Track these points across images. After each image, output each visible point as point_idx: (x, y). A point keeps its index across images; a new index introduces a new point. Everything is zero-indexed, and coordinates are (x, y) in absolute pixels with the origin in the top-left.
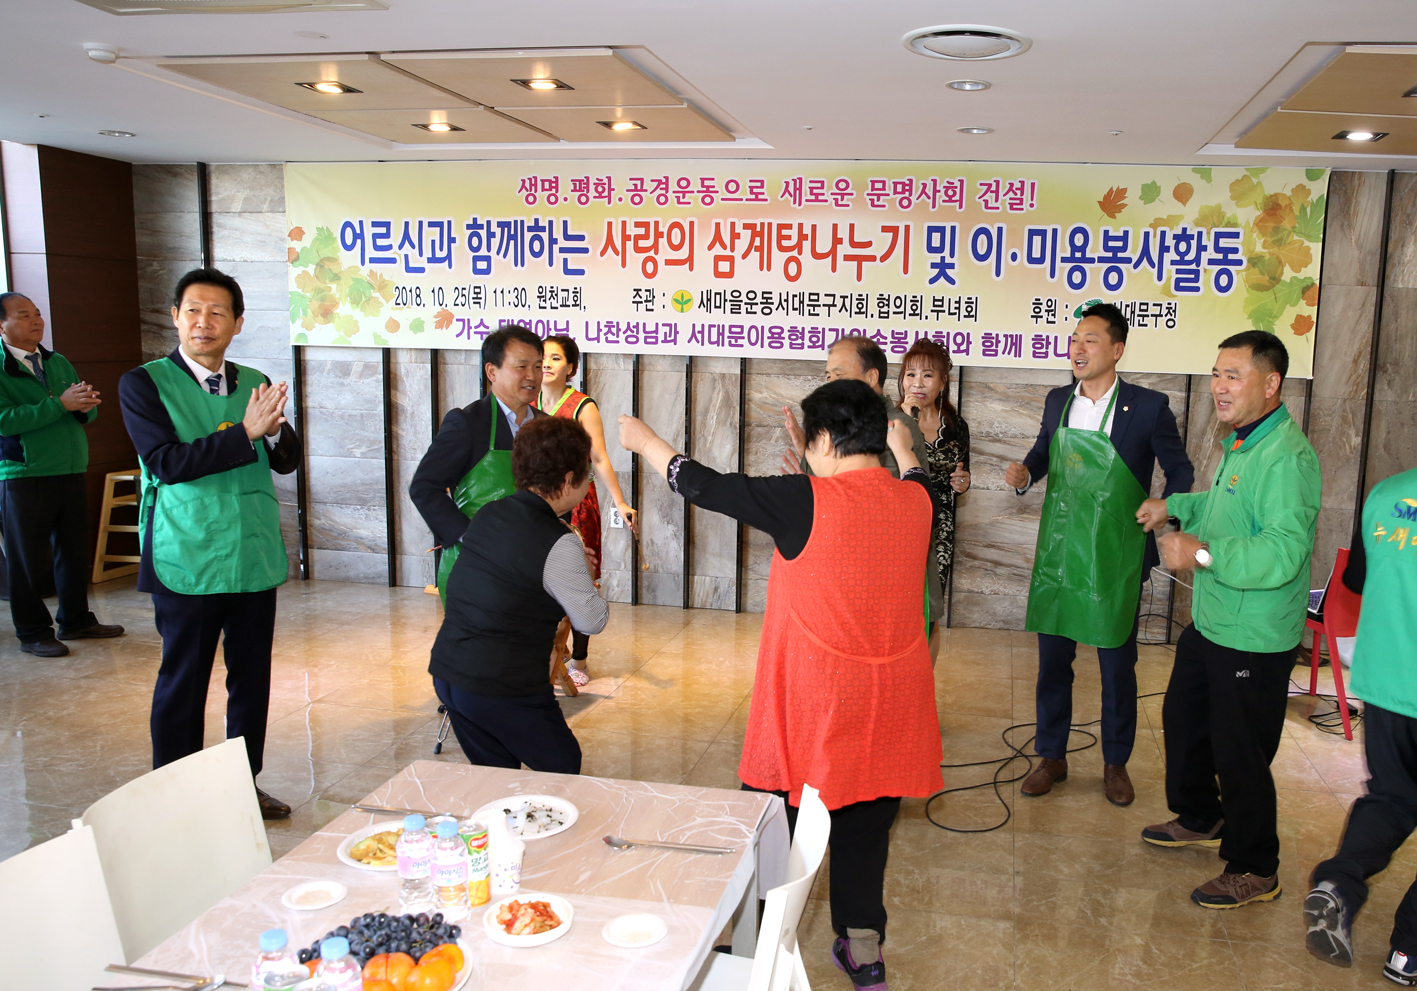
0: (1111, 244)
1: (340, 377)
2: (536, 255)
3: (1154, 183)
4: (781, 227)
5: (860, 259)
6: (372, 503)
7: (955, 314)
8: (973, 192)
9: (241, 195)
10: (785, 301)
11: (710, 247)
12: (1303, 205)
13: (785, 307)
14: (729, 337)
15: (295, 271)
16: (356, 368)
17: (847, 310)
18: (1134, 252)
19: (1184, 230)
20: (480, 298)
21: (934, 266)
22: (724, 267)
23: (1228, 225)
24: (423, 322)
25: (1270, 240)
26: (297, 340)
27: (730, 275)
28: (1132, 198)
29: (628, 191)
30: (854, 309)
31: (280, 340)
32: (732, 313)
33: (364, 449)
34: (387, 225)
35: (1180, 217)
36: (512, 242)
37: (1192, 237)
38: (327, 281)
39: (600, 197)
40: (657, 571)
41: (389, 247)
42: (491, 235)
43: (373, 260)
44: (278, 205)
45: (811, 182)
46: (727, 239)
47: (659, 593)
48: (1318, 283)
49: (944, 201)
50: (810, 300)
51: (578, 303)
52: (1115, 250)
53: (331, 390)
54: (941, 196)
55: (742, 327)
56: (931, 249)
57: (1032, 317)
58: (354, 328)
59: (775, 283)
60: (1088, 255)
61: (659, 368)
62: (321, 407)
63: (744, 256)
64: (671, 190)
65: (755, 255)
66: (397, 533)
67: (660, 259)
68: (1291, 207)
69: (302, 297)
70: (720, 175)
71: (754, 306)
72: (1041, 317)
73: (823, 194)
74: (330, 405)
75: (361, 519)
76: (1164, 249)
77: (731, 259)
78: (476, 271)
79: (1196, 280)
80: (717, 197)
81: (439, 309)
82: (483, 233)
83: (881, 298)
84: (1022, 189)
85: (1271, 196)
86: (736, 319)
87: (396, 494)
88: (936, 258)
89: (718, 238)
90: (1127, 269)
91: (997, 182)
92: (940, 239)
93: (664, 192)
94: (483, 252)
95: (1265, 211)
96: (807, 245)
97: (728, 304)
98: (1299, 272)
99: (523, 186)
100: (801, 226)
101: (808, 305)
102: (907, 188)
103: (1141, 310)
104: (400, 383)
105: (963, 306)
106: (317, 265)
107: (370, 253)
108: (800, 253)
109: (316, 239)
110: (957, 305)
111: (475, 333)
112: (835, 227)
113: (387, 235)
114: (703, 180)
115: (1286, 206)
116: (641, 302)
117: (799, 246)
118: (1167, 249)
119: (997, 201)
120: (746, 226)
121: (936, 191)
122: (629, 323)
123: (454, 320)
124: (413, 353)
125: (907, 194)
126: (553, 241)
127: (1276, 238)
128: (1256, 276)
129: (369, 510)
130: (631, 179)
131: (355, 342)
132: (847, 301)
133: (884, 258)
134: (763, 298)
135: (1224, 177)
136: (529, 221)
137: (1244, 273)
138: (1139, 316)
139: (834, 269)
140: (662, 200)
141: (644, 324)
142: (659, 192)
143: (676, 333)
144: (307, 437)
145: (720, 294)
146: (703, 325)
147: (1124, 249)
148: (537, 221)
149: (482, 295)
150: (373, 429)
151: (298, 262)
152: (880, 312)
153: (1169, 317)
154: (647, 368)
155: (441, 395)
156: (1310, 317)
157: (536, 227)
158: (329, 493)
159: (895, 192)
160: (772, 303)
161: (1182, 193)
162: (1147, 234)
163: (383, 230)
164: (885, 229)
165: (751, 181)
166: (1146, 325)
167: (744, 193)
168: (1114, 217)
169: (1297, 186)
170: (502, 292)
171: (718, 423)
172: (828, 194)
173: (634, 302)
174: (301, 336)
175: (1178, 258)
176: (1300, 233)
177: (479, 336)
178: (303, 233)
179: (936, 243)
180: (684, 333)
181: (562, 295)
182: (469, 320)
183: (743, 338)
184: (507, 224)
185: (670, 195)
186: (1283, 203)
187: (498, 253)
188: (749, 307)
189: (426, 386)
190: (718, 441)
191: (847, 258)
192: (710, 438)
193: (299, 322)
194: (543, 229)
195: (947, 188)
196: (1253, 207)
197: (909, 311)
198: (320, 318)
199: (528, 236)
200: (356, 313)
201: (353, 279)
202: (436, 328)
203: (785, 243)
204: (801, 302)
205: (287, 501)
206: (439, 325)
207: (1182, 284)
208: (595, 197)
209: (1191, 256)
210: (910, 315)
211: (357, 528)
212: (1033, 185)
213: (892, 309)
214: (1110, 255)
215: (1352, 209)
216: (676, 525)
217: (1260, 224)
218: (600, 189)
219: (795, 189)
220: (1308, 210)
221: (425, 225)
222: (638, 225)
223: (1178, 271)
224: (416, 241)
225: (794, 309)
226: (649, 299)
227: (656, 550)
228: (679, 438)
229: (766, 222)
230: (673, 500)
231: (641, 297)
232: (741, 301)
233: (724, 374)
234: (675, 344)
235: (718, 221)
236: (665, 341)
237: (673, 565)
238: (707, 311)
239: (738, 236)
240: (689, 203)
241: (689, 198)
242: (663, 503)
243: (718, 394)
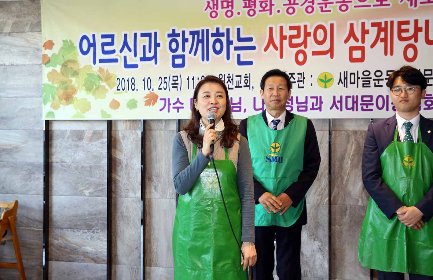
1: (76, 141)
2: (218, 53)
4: (400, 23)
6: (97, 228)
9: (11, 21)
11: (346, 41)
14: (361, 104)
15: (47, 70)
16: (88, 135)
20: (178, 84)
22: (357, 54)
24: (136, 102)
26: (47, 116)
27: (362, 60)
29: (284, 5)
31: (35, 117)
32: (363, 87)
33: (91, 190)
34: (112, 36)
36: (200, 45)
38: (69, 76)
39: (264, 10)
41: (113, 52)
42: (185, 40)
43: (101, 61)
44: (37, 26)
46: (359, 35)
51: (248, 84)
53: (69, 150)
55: (371, 97)
58: (87, 107)
59: (396, 63)
62: (62, 162)
63: (372, 46)
64: (316, 2)
65: (380, 45)
66: (113, 249)
67: (308, 51)
69: (52, 87)
71: (380, 81)
74: (68, 160)
75: (88, 239)
77: (362, 49)
78: (175, 65)
80: (351, 6)
81: (147, 92)
82: (180, 39)
86: (367, 91)
87: (113, 222)
89: (352, 34)
93: (311, 4)
94: (180, 52)
96: (421, 35)
97: (360, 81)
99: (208, 6)
100: (416, 22)
104: (118, 144)
106: (63, 65)
107: (100, 55)
108: (416, 41)
109: (62, 48)
111: (174, 108)
113: (112, 44)
116: (295, 82)
117: (415, 37)
120: (373, 25)
123: (158, 100)
124: (128, 123)
126: (229, 43)
129: (93, 232)
131: (88, 116)
136: (213, 29)
140: (310, 10)
141: (297, 98)
142: (307, 4)
143: (321, 102)
144: (51, 182)
145: (354, 74)
146: (341, 97)
148: (218, 29)
149: (179, 82)
150: (98, 176)
151: (50, 64)
155: (147, 152)
157: (218, 34)
158: (65, 221)
163: (109, 40)
167: (372, 1)
170: (193, 79)
171: (352, 166)
174: (50, 113)
177: (176, 110)
178: (53, 44)
180: (327, 102)
181: (236, 79)
182: (169, 99)
183: (373, 104)
184: (197, 33)
185: (316, 6)
187: (190, 52)
188: (377, 82)
189: (137, 146)
190: (352, 179)
192: (346, 178)
193: (49, 104)
194: (222, 35)
198: (64, 101)
199: (212, 40)
200: (90, 97)
201: (87, 74)
202: (146, 105)
203: (404, 35)
205: (35, 227)
206: (148, 103)
208: (260, 11)
211: (84, 246)
216: (321, 241)
218: (264, 5)
221: (139, 36)
222: (291, 28)
224: (132, 47)
226: (300, 80)
227: (305, 260)
228: (322, 178)
229: (389, 20)
230: (318, 223)
231: (294, 79)
232: (371, 78)
233: (356, 131)
234: (321, 110)
235: (352, 22)
236: (313, 109)
237: (319, 271)
238: (344, 86)
239: (367, 32)
240: (330, 11)
241: (330, 7)
242: (310, 225)
243: (352, 146)
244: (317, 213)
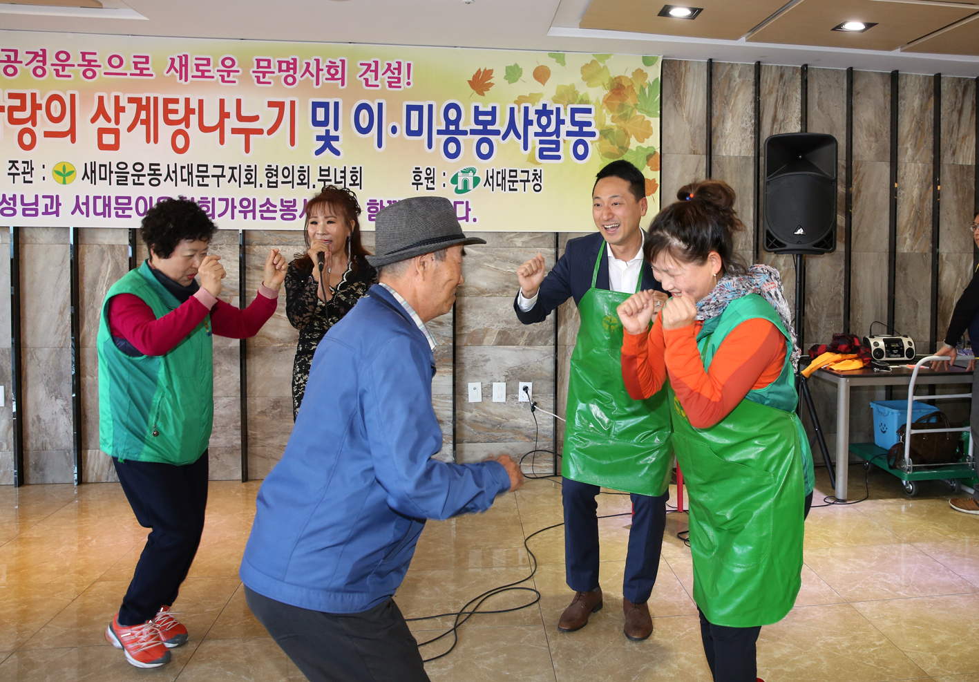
0: (481, 118)
3: (516, 65)
4: (167, 101)
5: (247, 133)
7: (341, 182)
8: (354, 71)
10: (173, 172)
11: (94, 120)
12: (642, 86)
13: (174, 179)
14: (115, 208)
17: (236, 181)
18: (501, 124)
19: (545, 106)
21: (319, 138)
22: (109, 139)
23: (581, 102)
25: (617, 115)
27: (115, 147)
28: (498, 78)
30: (244, 179)
32: (118, 184)
35: (540, 95)
37: (551, 112)
40: (45, 449)
45: (197, 59)
46: (111, 113)
47: (48, 471)
48: (658, 151)
49: (327, 79)
50: (199, 171)
52: (485, 123)
54: (324, 75)
55: (129, 198)
56: (316, 123)
57: (413, 184)
59: (162, 154)
60: (461, 128)
61: (42, 240)
63: (130, 129)
64: (49, 62)
65: (140, 129)
67: (39, 131)
68: (632, 88)
70: (102, 48)
71: (141, 178)
72: (422, 184)
73: (210, 71)
76: (528, 122)
77: (116, 132)
79: (557, 149)
80: (100, 72)
83: (269, 169)
84: (399, 69)
85: (616, 78)
86: (123, 191)
88: (321, 131)
89: (101, 110)
90: (497, 140)
91: (376, 63)
92: (323, 113)
93: (41, 64)
95: (611, 90)
96: (194, 119)
97: (114, 176)
98: (643, 142)
100: (187, 101)
101: (197, 176)
102: (292, 66)
103: (510, 176)
105: (348, 175)
108: (187, 126)
110: (343, 175)
112: (222, 102)
114: (84, 54)
115: (628, 86)
116: (19, 174)
117: (186, 120)
118: (531, 123)
119: (376, 79)
120: (131, 100)
121: (318, 70)
122: (4, 196)
125: (291, 72)
127: (622, 114)
128: (607, 145)
130: (3, 50)
132: (236, 172)
133: (271, 132)
134: (151, 170)
135: (576, 61)
137: (597, 143)
138: (509, 181)
139: (222, 141)
140: (40, 72)
141: (22, 197)
142: (35, 64)
143: (58, 204)
145: (105, 166)
146: (87, 197)
147: (493, 122)
152: (269, 182)
153: (535, 182)
154: (28, 241)
156: (654, 180)
159: (280, 70)
160: (160, 175)
161: (541, 75)
162: (512, 110)
164: (271, 104)
165: (135, 57)
166: (516, 190)
167: (128, 67)
168: (483, 95)
169: (636, 71)
172: (213, 70)
173: (9, 174)
175: (540, 130)
176: (642, 110)
179: (320, 116)
180: (67, 205)
183: (131, 209)
185: (48, 67)
186: (626, 84)
188: (136, 178)
191: (235, 131)
195: (329, 68)
196: (601, 86)
197: (297, 180)
203: (172, 117)
204: (190, 173)
207: (545, 153)
209: (551, 129)
210: (298, 184)
212: (409, 65)
213: (281, 178)
214: (481, 127)
215: (682, 91)
216: (66, 399)
217: (608, 101)
219: (181, 65)
220: (647, 90)
222: (11, 96)
223: (541, 142)
225: (183, 180)
226: (26, 171)
227: (43, 427)
228: (66, 311)
229: (152, 96)
230: (61, 374)
231: (18, 169)
232: (128, 173)
233: (113, 245)
234: (58, 216)
235: (101, 94)
236: (46, 213)
237: (64, 441)
238: (92, 183)
239: (123, 109)
240: (70, 76)
241: (69, 71)
242: (50, 378)
243: (107, 265)
244: (59, 360)
